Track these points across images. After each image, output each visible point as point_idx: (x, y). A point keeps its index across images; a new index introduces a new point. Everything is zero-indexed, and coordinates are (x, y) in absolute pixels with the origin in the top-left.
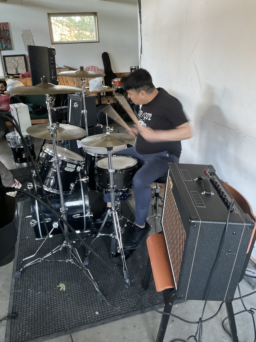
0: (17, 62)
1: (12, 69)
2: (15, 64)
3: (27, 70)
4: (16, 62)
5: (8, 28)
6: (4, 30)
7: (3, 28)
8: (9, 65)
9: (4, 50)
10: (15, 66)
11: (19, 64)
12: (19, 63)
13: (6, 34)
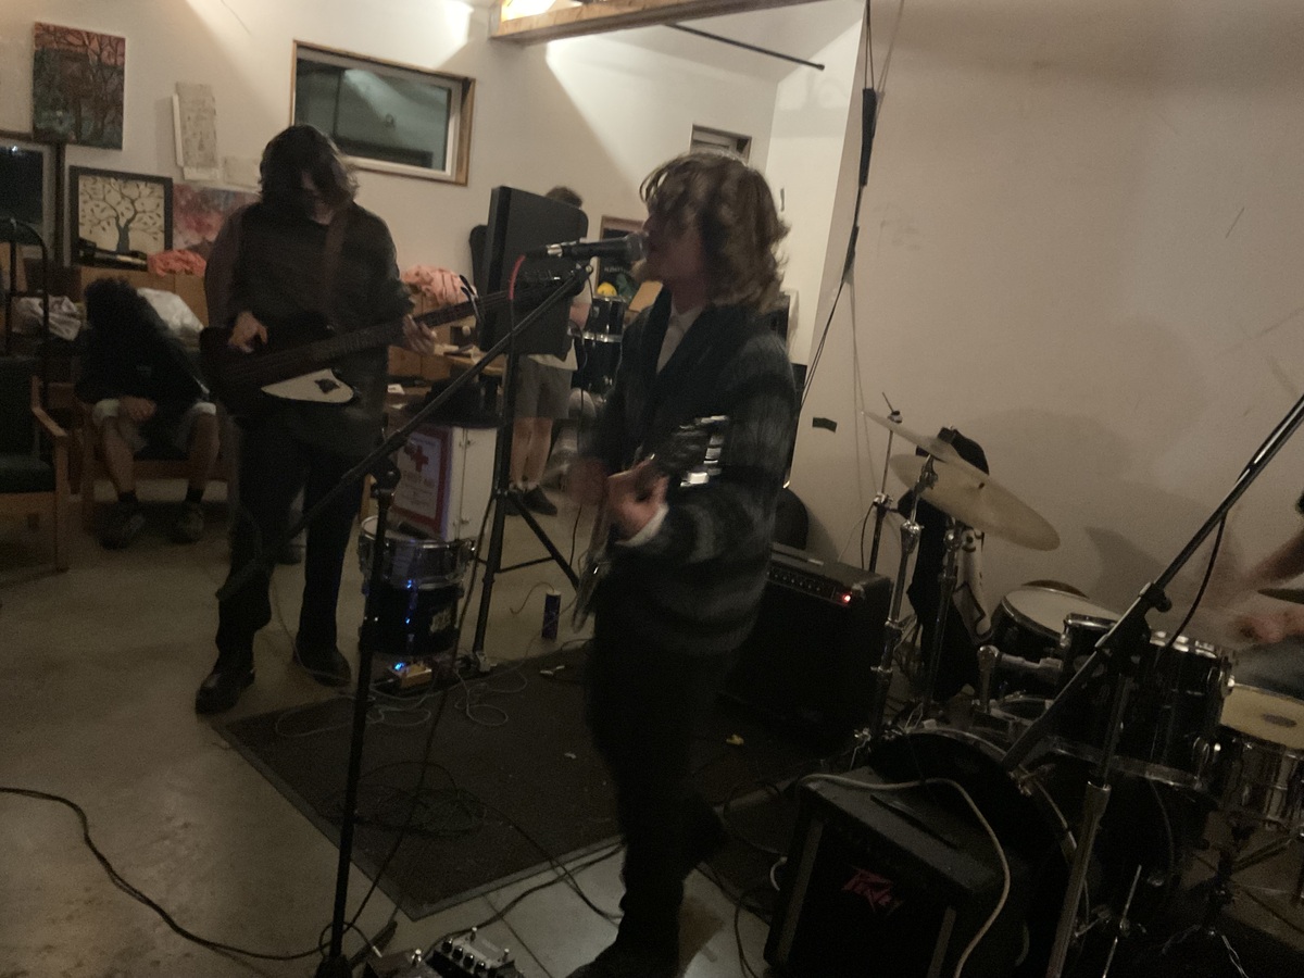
0: (133, 202)
1: (104, 229)
2: (120, 209)
3: (168, 245)
4: (126, 203)
5: (119, 59)
6: (101, 65)
7: (99, 56)
8: (96, 210)
9: (84, 143)
10: (117, 218)
11: (136, 212)
12: (139, 208)
13: (106, 82)
